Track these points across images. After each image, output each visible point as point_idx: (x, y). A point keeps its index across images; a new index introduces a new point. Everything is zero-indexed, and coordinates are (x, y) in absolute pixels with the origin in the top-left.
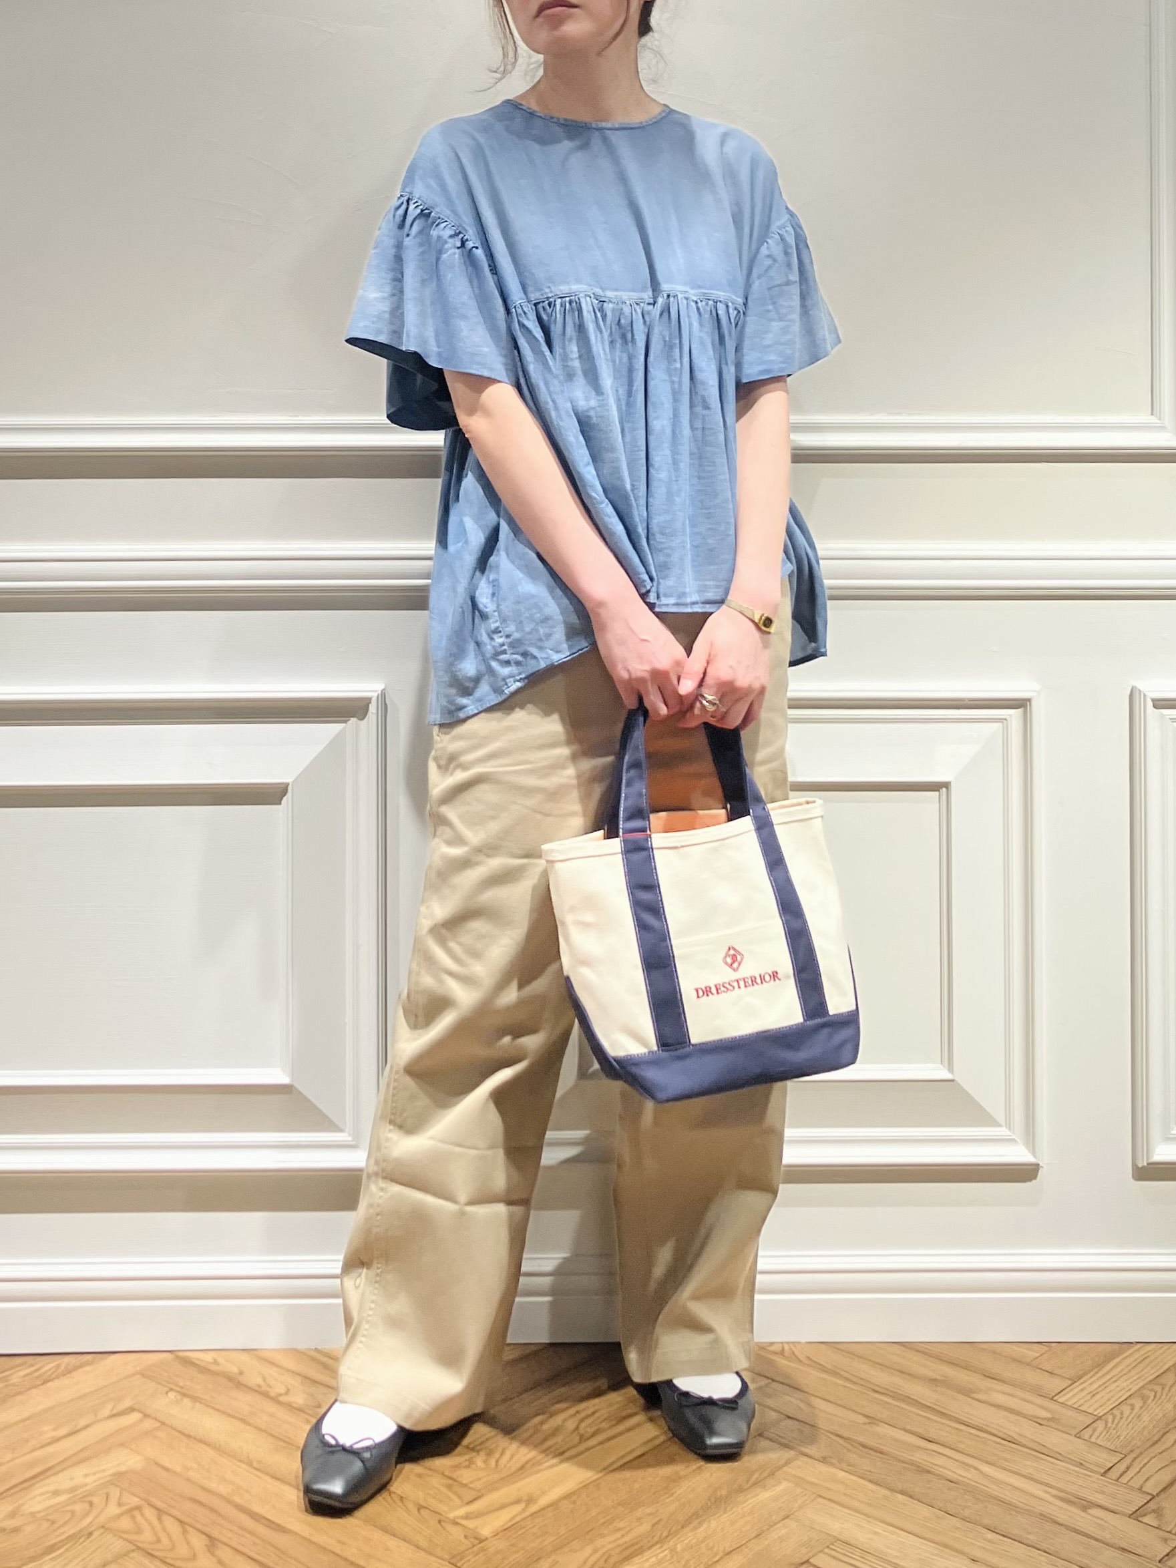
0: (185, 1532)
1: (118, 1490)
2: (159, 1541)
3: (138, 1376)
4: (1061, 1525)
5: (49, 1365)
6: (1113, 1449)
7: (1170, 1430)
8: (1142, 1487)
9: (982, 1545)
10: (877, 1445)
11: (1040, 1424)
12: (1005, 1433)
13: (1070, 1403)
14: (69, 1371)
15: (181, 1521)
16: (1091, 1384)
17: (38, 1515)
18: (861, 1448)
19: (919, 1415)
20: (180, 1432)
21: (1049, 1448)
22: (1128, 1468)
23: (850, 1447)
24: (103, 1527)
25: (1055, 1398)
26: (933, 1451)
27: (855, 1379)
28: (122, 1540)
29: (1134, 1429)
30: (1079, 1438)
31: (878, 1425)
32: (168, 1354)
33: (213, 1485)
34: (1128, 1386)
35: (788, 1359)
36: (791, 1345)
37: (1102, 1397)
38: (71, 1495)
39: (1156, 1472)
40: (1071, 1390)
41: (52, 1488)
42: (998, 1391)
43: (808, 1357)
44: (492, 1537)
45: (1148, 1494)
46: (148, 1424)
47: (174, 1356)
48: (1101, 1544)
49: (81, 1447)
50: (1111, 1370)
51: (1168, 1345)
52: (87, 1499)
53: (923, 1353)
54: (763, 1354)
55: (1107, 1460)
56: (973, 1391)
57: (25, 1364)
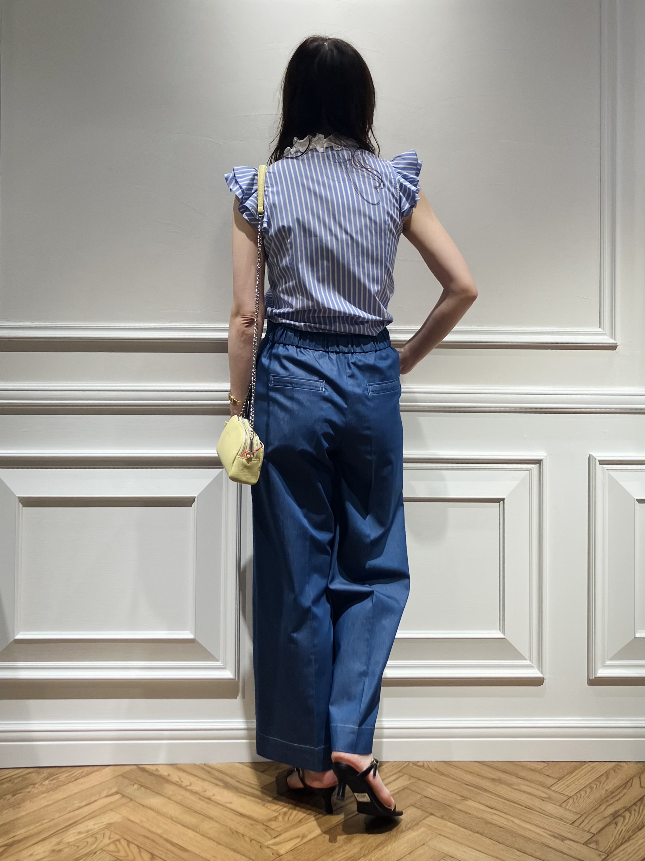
0: (140, 852)
2: (128, 856)
3: (120, 777)
4: (551, 848)
5: (79, 771)
6: (576, 811)
7: (602, 804)
8: (589, 829)
9: (514, 857)
10: (466, 810)
11: (543, 800)
12: (526, 804)
13: (557, 790)
14: (88, 774)
15: (138, 846)
16: (567, 781)
17: (71, 844)
18: (458, 811)
19: (487, 796)
20: (139, 804)
21: (547, 812)
22: (583, 821)
23: (454, 811)
24: (101, 849)
25: (550, 788)
26: (493, 813)
27: (457, 779)
28: (109, 856)
29: (586, 803)
30: (561, 807)
31: (467, 801)
32: (135, 767)
33: (154, 829)
34: (584, 782)
35: (426, 769)
36: (428, 762)
37: (572, 787)
38: (87, 834)
39: (597, 823)
40: (558, 784)
41: (78, 830)
42: (523, 784)
43: (436, 769)
44: (285, 854)
45: (592, 833)
46: (124, 800)
47: (137, 767)
48: (569, 857)
49: (92, 811)
50: (577, 774)
51: (603, 763)
52: (94, 836)
53: (489, 766)
54: (414, 767)
55: (574, 817)
56: (511, 784)
57: (67, 771)
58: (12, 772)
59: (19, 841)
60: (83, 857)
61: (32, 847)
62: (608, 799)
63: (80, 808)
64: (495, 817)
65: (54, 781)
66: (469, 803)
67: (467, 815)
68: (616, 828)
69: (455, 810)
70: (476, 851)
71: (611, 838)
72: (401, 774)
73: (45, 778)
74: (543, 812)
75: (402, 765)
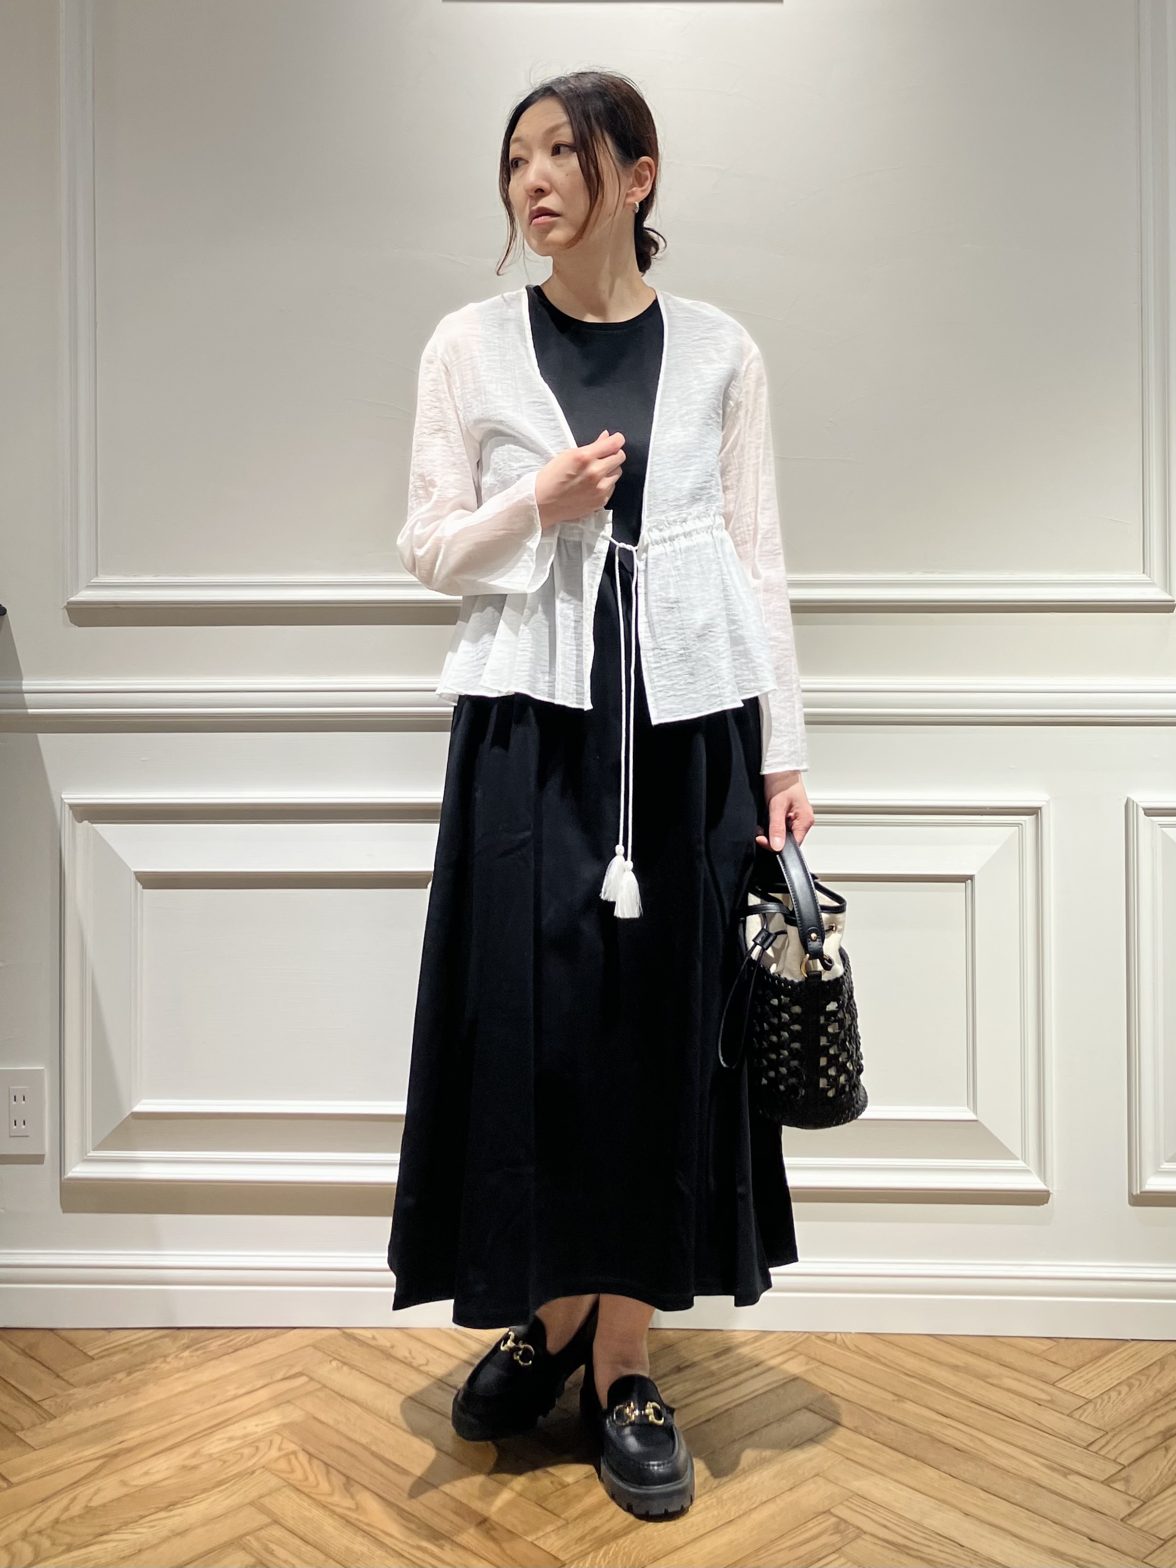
0: (328, 1473)
1: (280, 1437)
2: (307, 1479)
3: (310, 1348)
4: (1043, 1487)
5: (242, 1336)
6: (1096, 1425)
7: (1145, 1414)
8: (1116, 1458)
9: (977, 1503)
10: (901, 1418)
11: (1040, 1405)
13: (1067, 1388)
14: (256, 1343)
15: (326, 1464)
16: (1087, 1373)
17: (214, 1456)
18: (887, 1420)
19: (939, 1394)
20: (336, 1393)
21: (1044, 1425)
22: (1107, 1443)
23: (878, 1419)
24: (264, 1467)
25: (1056, 1384)
26: (947, 1424)
27: (893, 1366)
28: (277, 1478)
29: (1119, 1410)
30: (1071, 1417)
31: (904, 1402)
32: (337, 1331)
33: (356, 1436)
34: (1118, 1375)
35: (839, 1346)
36: (843, 1335)
37: (1095, 1385)
38: (243, 1441)
39: (1132, 1446)
40: (1070, 1377)
41: (229, 1435)
42: (1008, 1377)
43: (856, 1346)
44: (573, 1484)
45: (1120, 1464)
46: (313, 1386)
47: (341, 1332)
48: (1074, 1504)
49: (257, 1403)
50: (1107, 1362)
51: (1158, 1343)
52: (256, 1444)
53: (952, 1344)
54: (818, 1342)
55: (1091, 1435)
56: (988, 1377)
57: (219, 1336)
58: (131, 1335)
59: (129, 1450)
60: (231, 1479)
61: (148, 1460)
62: (1159, 1405)
63: (236, 1397)
64: (950, 1432)
65: (199, 1352)
66: (909, 1406)
67: (903, 1427)
68: (1165, 1456)
69: (881, 1419)
70: (908, 1489)
71: (1154, 1475)
72: (793, 1353)
73: (185, 1346)
74: (1037, 1425)
75: (797, 1339)
